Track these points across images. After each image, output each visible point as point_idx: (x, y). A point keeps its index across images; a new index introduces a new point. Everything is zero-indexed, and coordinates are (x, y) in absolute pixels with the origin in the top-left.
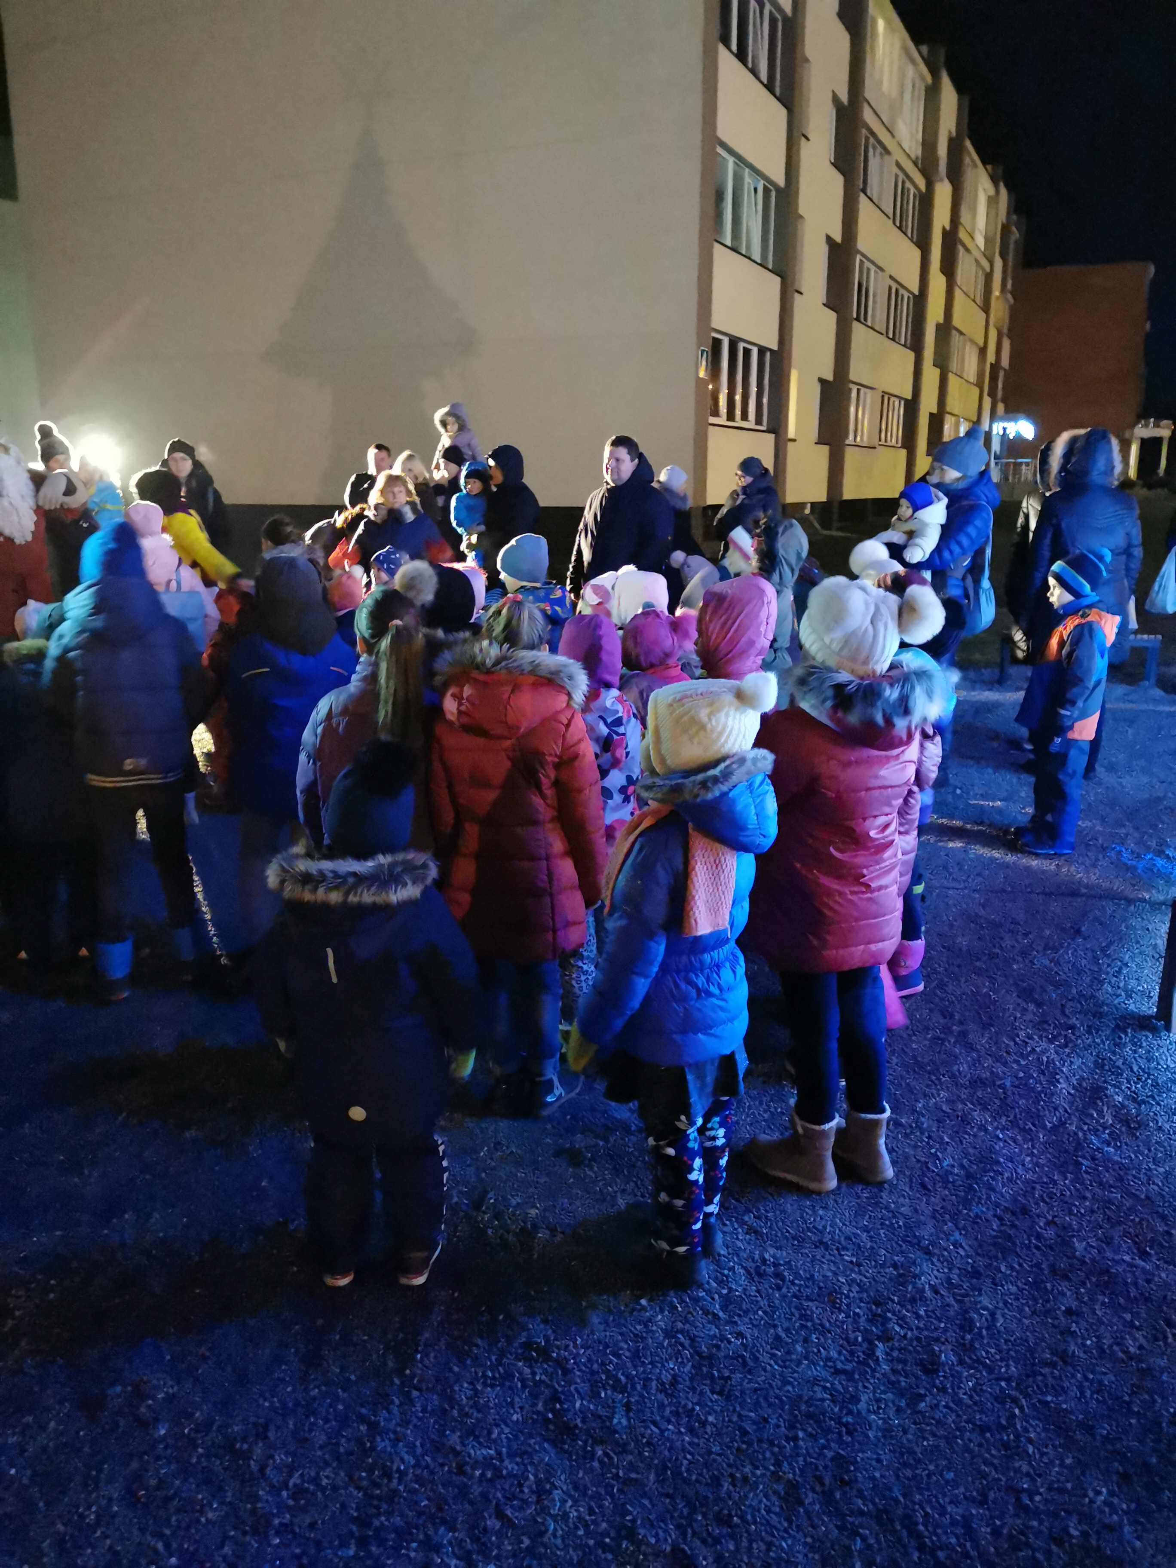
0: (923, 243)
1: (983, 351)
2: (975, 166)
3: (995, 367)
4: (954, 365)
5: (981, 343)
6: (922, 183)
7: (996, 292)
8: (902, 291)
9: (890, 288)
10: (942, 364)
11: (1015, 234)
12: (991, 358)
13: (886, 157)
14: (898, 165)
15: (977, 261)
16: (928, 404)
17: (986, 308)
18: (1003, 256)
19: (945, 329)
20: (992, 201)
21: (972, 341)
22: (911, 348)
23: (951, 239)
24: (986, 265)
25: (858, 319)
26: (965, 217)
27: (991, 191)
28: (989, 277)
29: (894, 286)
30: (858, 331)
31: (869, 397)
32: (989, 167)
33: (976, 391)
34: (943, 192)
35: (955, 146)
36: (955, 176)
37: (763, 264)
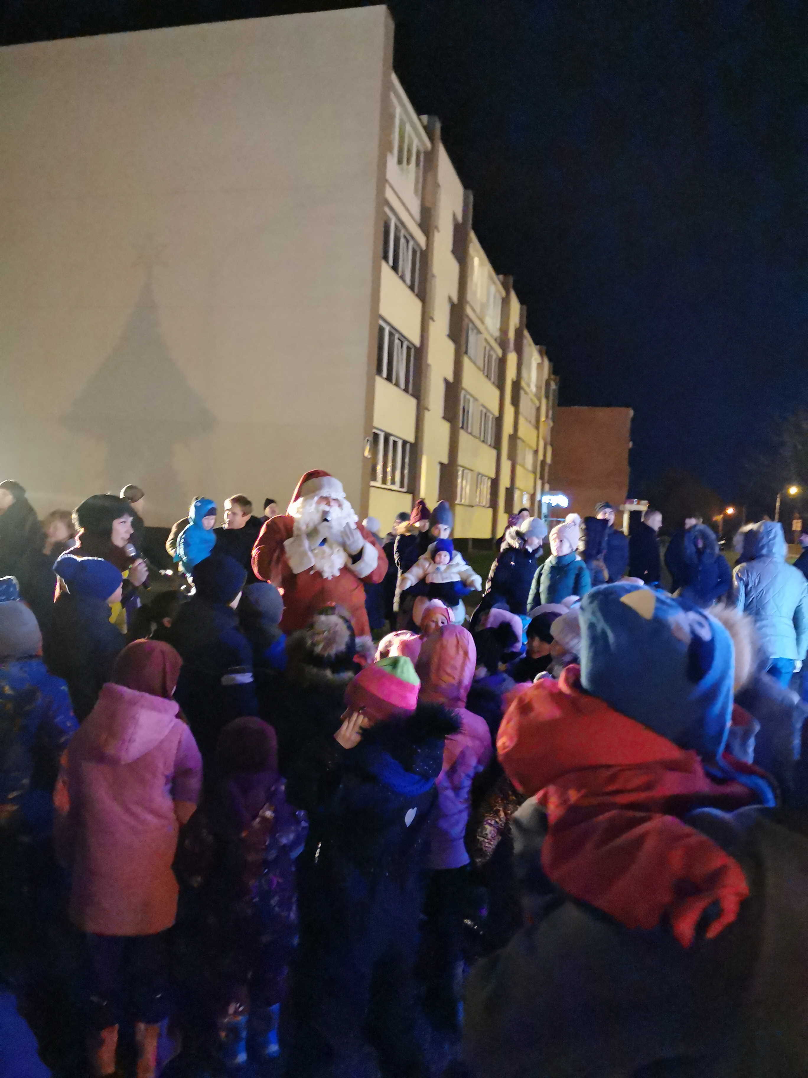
0: (501, 386)
1: (536, 452)
2: (530, 345)
3: (543, 462)
4: (519, 459)
5: (535, 447)
6: (500, 352)
7: (543, 419)
8: (488, 414)
9: (482, 411)
10: (512, 457)
11: (553, 386)
12: (541, 457)
13: (479, 336)
14: (486, 340)
15: (531, 400)
16: (505, 482)
17: (537, 427)
18: (547, 397)
19: (514, 438)
20: (540, 366)
21: (530, 447)
22: (495, 448)
23: (517, 386)
24: (537, 402)
25: (462, 428)
26: (524, 374)
27: (539, 360)
28: (538, 409)
29: (484, 410)
30: (463, 435)
31: (469, 475)
32: (538, 346)
33: (532, 476)
34: (512, 358)
35: (519, 334)
36: (519, 350)
37: (406, 390)
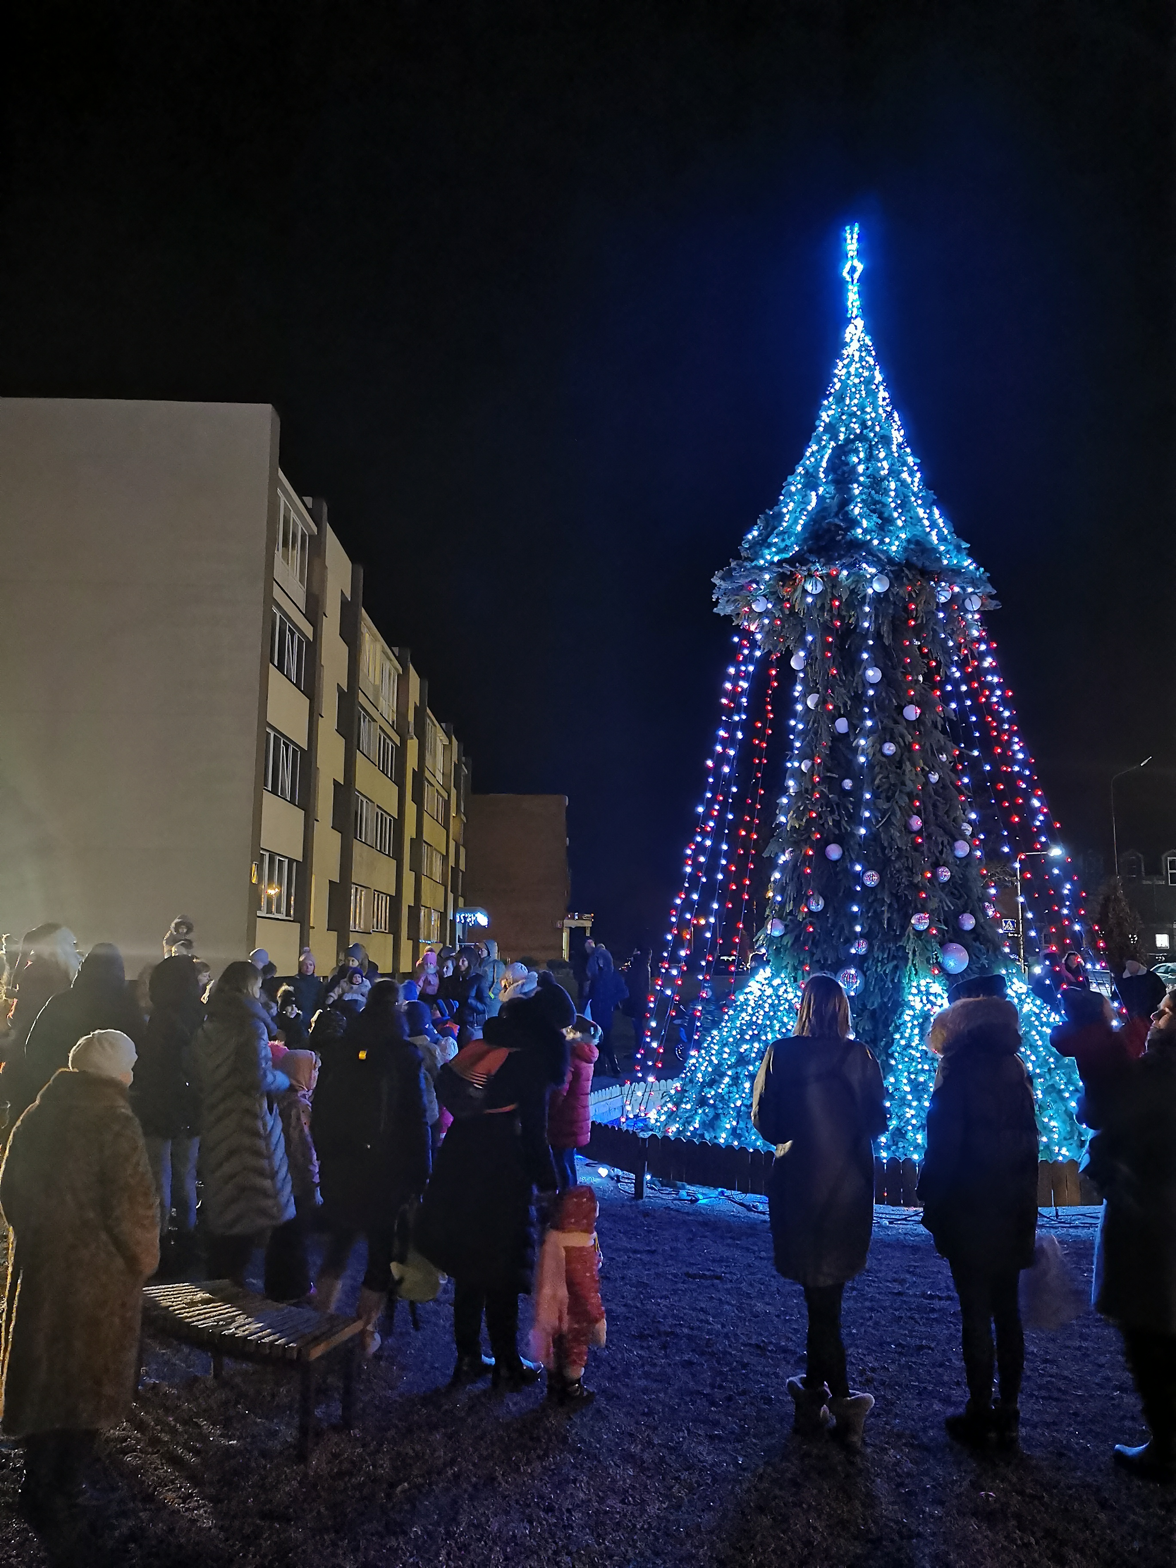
0: (400, 782)
1: (445, 858)
2: (434, 725)
3: (455, 870)
4: (425, 869)
5: (444, 852)
6: (397, 740)
7: (453, 814)
8: (385, 816)
9: (377, 814)
10: (416, 868)
11: (465, 770)
12: (452, 862)
13: (372, 723)
14: (381, 728)
15: (438, 792)
16: (408, 899)
17: (446, 827)
18: (457, 787)
19: (418, 842)
20: (447, 748)
21: (438, 851)
22: (394, 858)
23: (419, 777)
24: (445, 794)
25: (356, 838)
26: (428, 762)
27: (446, 741)
28: (447, 804)
29: (380, 813)
30: (356, 846)
31: (364, 894)
32: (443, 725)
33: (442, 889)
34: (413, 745)
35: (419, 713)
36: (420, 733)
37: (292, 802)
